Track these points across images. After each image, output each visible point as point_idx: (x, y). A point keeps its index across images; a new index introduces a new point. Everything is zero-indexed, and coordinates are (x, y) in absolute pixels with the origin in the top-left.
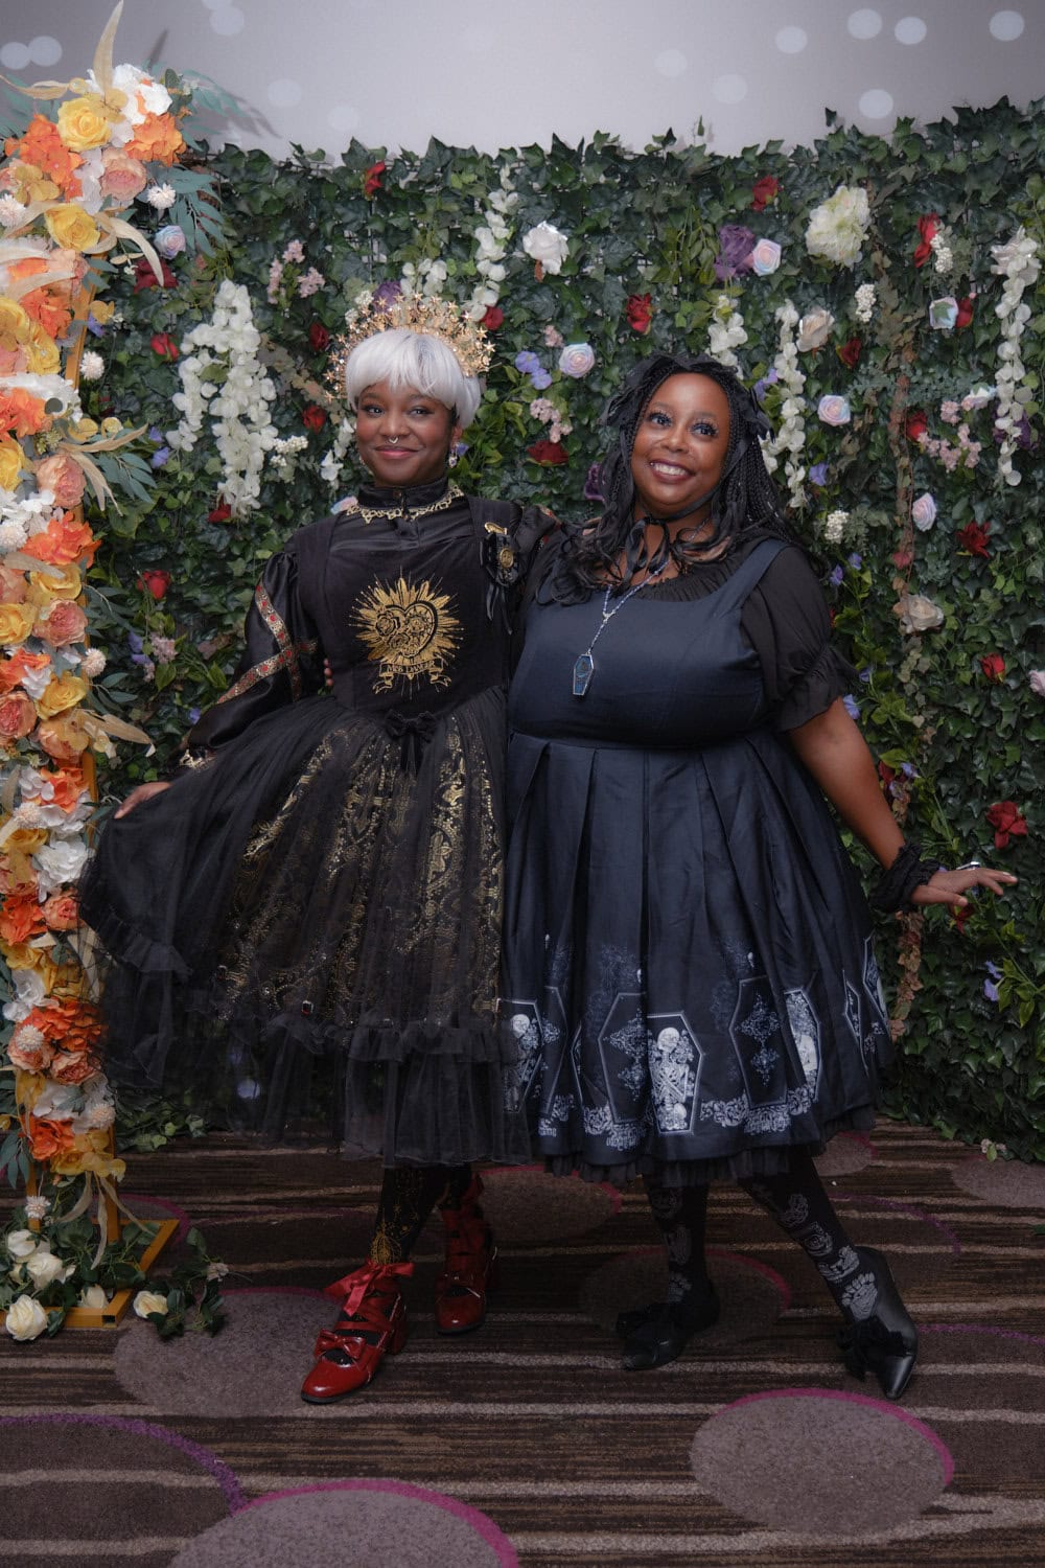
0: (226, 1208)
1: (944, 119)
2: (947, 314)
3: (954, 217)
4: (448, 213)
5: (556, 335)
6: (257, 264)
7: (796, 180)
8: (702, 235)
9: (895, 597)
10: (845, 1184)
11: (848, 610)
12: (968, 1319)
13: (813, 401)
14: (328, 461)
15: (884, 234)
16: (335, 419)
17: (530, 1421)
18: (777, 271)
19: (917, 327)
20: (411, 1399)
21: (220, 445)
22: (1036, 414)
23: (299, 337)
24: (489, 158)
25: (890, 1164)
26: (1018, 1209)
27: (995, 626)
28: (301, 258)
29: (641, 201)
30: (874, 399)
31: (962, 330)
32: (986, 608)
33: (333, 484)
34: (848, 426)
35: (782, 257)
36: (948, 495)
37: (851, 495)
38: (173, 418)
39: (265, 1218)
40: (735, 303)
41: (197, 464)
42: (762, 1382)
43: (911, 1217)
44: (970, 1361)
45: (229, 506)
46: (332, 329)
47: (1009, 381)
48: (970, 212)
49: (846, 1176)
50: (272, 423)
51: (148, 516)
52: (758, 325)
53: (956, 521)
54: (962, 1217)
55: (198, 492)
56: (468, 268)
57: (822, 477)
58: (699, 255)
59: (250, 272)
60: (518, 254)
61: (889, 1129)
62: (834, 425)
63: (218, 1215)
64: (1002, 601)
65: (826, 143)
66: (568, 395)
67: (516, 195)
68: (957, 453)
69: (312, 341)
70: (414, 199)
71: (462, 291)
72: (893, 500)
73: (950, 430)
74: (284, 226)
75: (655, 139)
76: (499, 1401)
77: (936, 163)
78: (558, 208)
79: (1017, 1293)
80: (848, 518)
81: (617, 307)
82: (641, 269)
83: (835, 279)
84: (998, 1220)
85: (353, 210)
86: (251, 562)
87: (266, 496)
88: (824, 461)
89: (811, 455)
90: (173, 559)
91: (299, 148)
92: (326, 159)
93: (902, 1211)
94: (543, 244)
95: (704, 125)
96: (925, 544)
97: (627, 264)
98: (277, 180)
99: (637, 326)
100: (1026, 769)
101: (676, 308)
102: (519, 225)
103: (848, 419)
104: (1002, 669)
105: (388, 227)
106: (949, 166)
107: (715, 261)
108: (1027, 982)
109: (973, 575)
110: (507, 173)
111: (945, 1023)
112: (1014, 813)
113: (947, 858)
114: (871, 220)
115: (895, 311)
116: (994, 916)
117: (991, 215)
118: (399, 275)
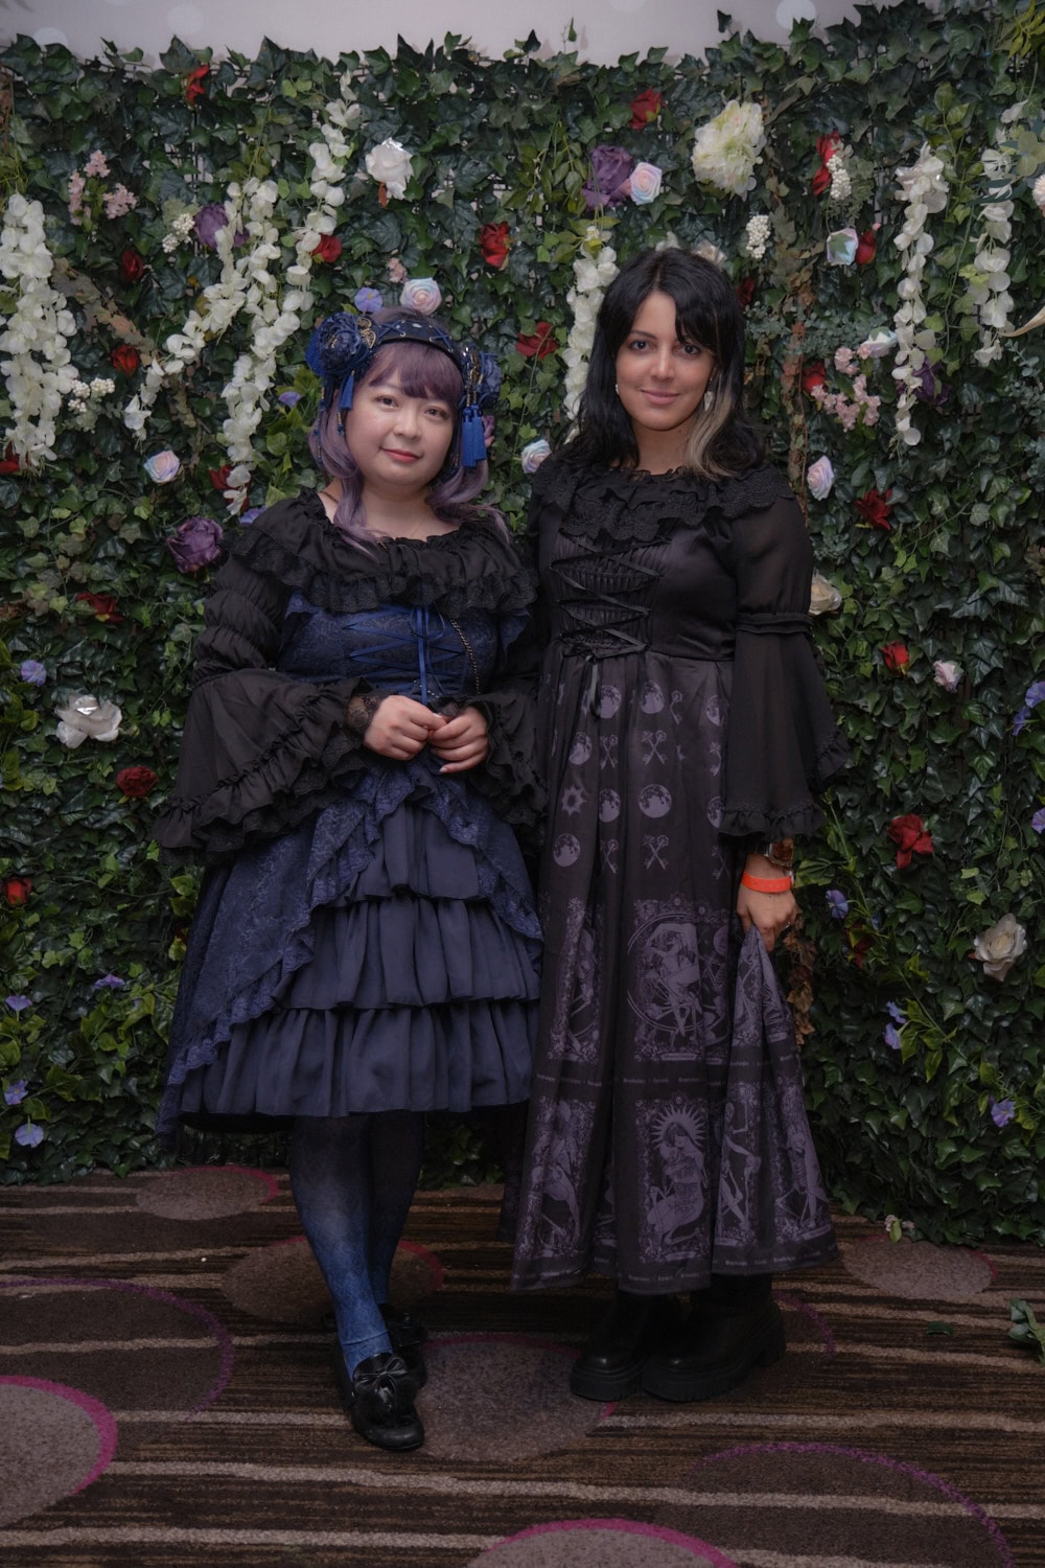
1: (845, 20)
2: (846, 247)
3: (857, 137)
4: (281, 126)
5: (401, 270)
6: (57, 178)
7: (681, 95)
8: (571, 158)
12: (826, 1436)
14: (133, 407)
15: (780, 157)
16: (145, 358)
17: (258, 1553)
18: (657, 199)
19: (815, 265)
20: (121, 1522)
21: (9, 386)
22: (940, 362)
23: (108, 264)
24: (329, 63)
27: (897, 610)
28: (105, 172)
29: (499, 116)
30: (766, 347)
31: (864, 268)
32: (888, 589)
33: (139, 434)
35: (663, 184)
39: (15, 1291)
40: (607, 236)
42: (555, 1509)
44: (817, 1491)
45: (18, 456)
46: (148, 257)
47: (908, 324)
48: (875, 129)
50: (72, 362)
53: (857, 489)
56: (301, 190)
58: (563, 180)
59: (46, 186)
60: (360, 176)
64: (906, 582)
65: (718, 52)
67: (357, 106)
68: (855, 409)
69: (123, 270)
70: (242, 109)
71: (295, 215)
72: (786, 465)
73: (846, 381)
74: (90, 136)
75: (517, 43)
76: (229, 1526)
77: (836, 72)
78: (406, 123)
81: (469, 238)
82: (498, 194)
83: (727, 211)
84: (887, 1314)
85: (174, 121)
86: (44, 523)
87: (64, 446)
91: (111, 46)
92: (145, 60)
94: (386, 164)
95: (575, 28)
96: (823, 515)
97: (481, 187)
98: (82, 81)
99: (492, 260)
100: (931, 777)
101: (538, 241)
102: (361, 142)
104: (905, 659)
105: (213, 141)
106: (849, 76)
107: (585, 187)
108: (935, 1028)
109: (873, 551)
110: (348, 81)
111: (844, 1075)
112: (919, 828)
113: (843, 882)
114: (764, 141)
115: (791, 245)
116: (895, 948)
117: (896, 133)
118: (225, 197)
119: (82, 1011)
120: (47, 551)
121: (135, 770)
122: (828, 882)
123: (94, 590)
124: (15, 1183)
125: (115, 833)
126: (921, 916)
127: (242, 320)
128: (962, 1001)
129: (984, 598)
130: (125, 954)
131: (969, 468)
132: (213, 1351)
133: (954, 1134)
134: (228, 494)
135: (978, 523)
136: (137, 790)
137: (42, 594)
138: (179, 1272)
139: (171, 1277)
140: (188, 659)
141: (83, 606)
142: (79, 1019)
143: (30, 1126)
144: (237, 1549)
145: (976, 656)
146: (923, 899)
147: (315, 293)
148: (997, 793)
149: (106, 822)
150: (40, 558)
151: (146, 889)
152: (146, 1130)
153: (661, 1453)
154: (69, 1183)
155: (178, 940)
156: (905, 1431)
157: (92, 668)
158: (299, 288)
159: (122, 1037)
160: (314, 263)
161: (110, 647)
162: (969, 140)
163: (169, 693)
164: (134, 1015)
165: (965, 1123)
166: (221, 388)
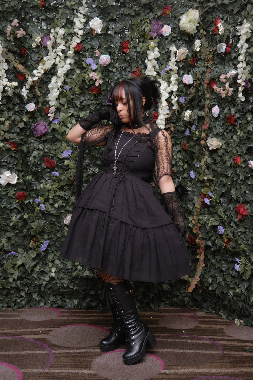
2: (223, 48)
3: (225, 18)
4: (66, 13)
5: (99, 53)
6: (4, 27)
7: (176, 7)
8: (146, 23)
10: (188, 332)
11: (192, 143)
12: (224, 375)
13: (181, 76)
14: (24, 89)
15: (204, 24)
16: (27, 77)
18: (170, 35)
19: (214, 53)
22: (250, 78)
23: (17, 50)
25: (203, 326)
26: (245, 341)
27: (237, 147)
28: (17, 25)
29: (127, 11)
30: (200, 76)
31: (227, 53)
32: (235, 141)
33: (25, 97)
34: (192, 84)
35: (172, 31)
36: (223, 106)
37: (193, 107)
40: (156, 45)
43: (208, 342)
46: (28, 49)
47: (241, 68)
48: (230, 17)
49: (188, 329)
50: (6, 77)
52: (164, 52)
53: (226, 114)
54: (226, 343)
56: (71, 31)
57: (184, 101)
58: (144, 29)
59: (1, 29)
60: (88, 27)
61: (204, 315)
62: (188, 84)
64: (240, 139)
66: (102, 72)
67: (87, 8)
68: (226, 92)
69: (21, 52)
70: (55, 9)
71: (69, 38)
73: (223, 84)
74: (13, 15)
77: (220, 1)
78: (101, 13)
79: (242, 367)
80: (191, 113)
81: (118, 44)
82: (126, 33)
83: (189, 38)
84: (238, 344)
85: (36, 12)
87: (4, 100)
88: (185, 96)
89: (180, 93)
93: (206, 340)
94: (95, 24)
96: (216, 121)
97: (122, 30)
98: (11, 1)
99: (124, 50)
100: (248, 194)
101: (137, 45)
102: (88, 18)
103: (192, 82)
104: (240, 161)
105: (47, 18)
106: (223, 2)
107: (150, 31)
108: (249, 264)
109: (231, 131)
110: (85, 2)
111: (222, 279)
112: (244, 208)
113: (223, 223)
114: (199, 20)
115: (207, 48)
116: (238, 242)
117: (236, 17)
118: (50, 32)
119: (5, 262)
121: (21, 193)
122: (218, 224)
123: (11, 141)
125: (15, 210)
126: (245, 233)
127: (54, 66)
130: (17, 246)
132: (47, 354)
134: (49, 115)
136: (22, 198)
138: (35, 334)
139: (33, 336)
140: (37, 162)
141: (8, 146)
142: (4, 264)
146: (245, 228)
147: (75, 59)
149: (12, 208)
151: (24, 226)
152: (22, 297)
154: (0, 311)
155: (32, 242)
157: (10, 163)
158: (70, 57)
159: (16, 269)
160: (74, 51)
161: (15, 157)
163: (31, 171)
164: (19, 263)
166: (48, 86)
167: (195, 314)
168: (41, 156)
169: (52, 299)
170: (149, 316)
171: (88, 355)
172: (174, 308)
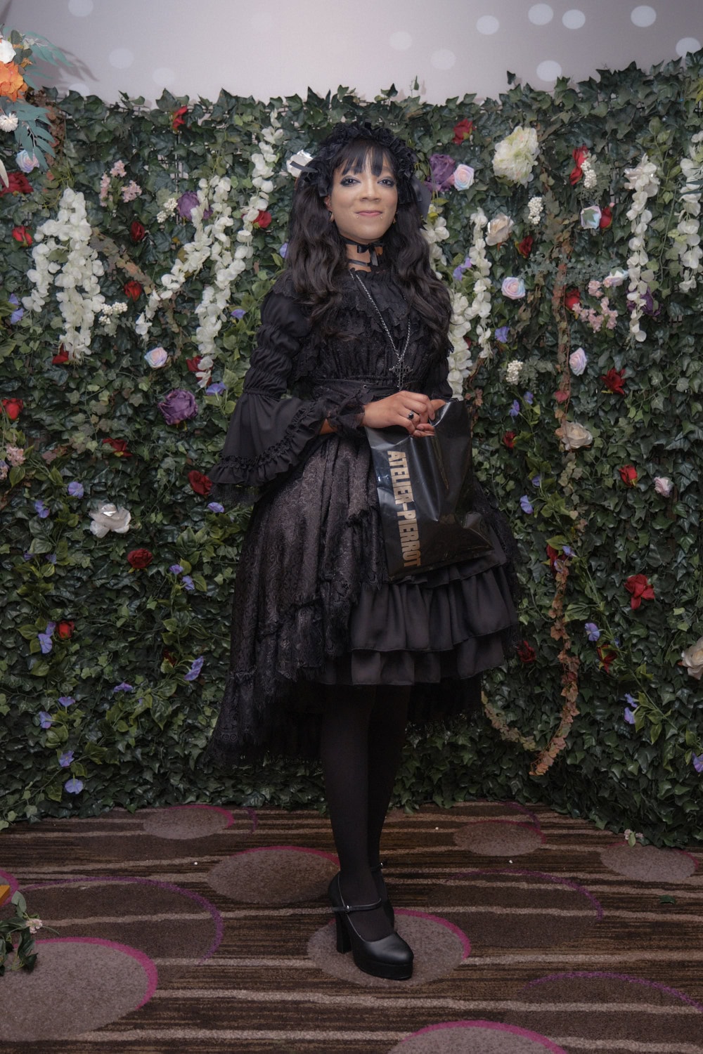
0: (48, 877)
1: (590, 78)
2: (594, 217)
3: (598, 149)
4: (233, 143)
6: (92, 177)
7: (485, 122)
9: (557, 424)
10: (520, 862)
11: (525, 434)
12: (604, 968)
13: (498, 281)
14: (141, 321)
15: (549, 162)
16: (147, 290)
17: (259, 1045)
18: (471, 187)
19: (572, 228)
20: (169, 1026)
21: (62, 308)
22: (657, 290)
23: (123, 231)
24: (263, 104)
25: (555, 847)
26: (649, 883)
27: (629, 445)
28: (123, 174)
30: (542, 280)
31: (604, 230)
32: (623, 432)
33: (144, 337)
34: (524, 299)
35: (475, 178)
36: (595, 350)
37: (526, 350)
38: (27, 288)
39: (76, 885)
40: (441, 210)
41: (45, 322)
42: (441, 1015)
43: (567, 888)
44: (604, 1001)
45: (67, 352)
46: (147, 225)
47: (637, 266)
48: (610, 145)
49: (521, 856)
50: (101, 292)
51: (7, 359)
53: (601, 368)
54: (606, 889)
55: (46, 342)
56: (246, 183)
57: (505, 337)
59: (86, 183)
60: (283, 173)
61: (555, 821)
62: (513, 298)
63: (40, 881)
64: (635, 427)
65: (508, 96)
67: (281, 131)
68: (601, 318)
69: (132, 234)
70: (208, 133)
71: (242, 199)
72: (556, 353)
73: (595, 301)
74: (113, 151)
75: (383, 92)
76: (237, 1028)
77: (585, 110)
78: (312, 141)
79: (643, 948)
80: (523, 366)
83: (515, 194)
84: (633, 891)
85: (164, 141)
86: (84, 393)
87: (96, 346)
88: (507, 325)
89: (496, 320)
90: (25, 390)
91: (125, 96)
92: (146, 104)
93: (561, 883)
95: (419, 82)
96: (579, 385)
98: (108, 118)
100: (653, 551)
102: (284, 153)
103: (524, 295)
104: (635, 476)
105: (189, 153)
106: (593, 112)
107: (426, 180)
108: (656, 710)
109: (613, 408)
110: (276, 115)
111: (597, 741)
112: (645, 583)
113: (597, 617)
114: (539, 151)
115: (557, 216)
116: (631, 660)
117: (625, 147)
118: (197, 187)
119: (106, 706)
120: (85, 412)
121: (138, 552)
122: (586, 618)
123: (114, 436)
124: (65, 817)
125: (127, 592)
126: (647, 639)
127: (209, 264)
128: (674, 692)
129: (686, 437)
130: (132, 670)
131: (675, 356)
132: (209, 921)
133: (670, 777)
134: (198, 375)
135: (681, 390)
136: (141, 564)
137: (81, 440)
138: (179, 872)
139: (175, 875)
140: (173, 480)
141: (107, 447)
142: (105, 712)
143: (74, 780)
144: (245, 1042)
145: (681, 474)
146: (648, 628)
147: (255, 247)
148: (696, 561)
149: (120, 585)
150: (81, 417)
151: (145, 629)
152: (146, 782)
153: (503, 979)
154: (99, 817)
155: (166, 660)
156: (653, 963)
157: (112, 486)
158: (244, 244)
159: (131, 723)
160: (254, 229)
161: (124, 472)
162: (671, 152)
163: (161, 502)
164: (139, 708)
165: (677, 770)
166: (194, 308)
167: (535, 818)
168: (182, 469)
169: (213, 785)
170: (432, 824)
171: (300, 923)
172: (487, 804)
